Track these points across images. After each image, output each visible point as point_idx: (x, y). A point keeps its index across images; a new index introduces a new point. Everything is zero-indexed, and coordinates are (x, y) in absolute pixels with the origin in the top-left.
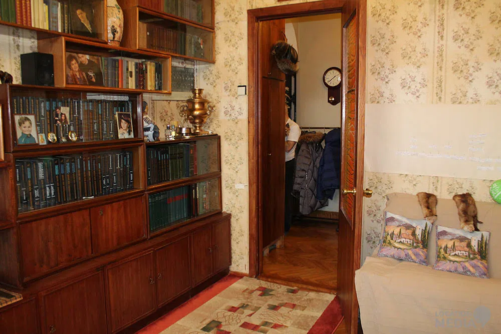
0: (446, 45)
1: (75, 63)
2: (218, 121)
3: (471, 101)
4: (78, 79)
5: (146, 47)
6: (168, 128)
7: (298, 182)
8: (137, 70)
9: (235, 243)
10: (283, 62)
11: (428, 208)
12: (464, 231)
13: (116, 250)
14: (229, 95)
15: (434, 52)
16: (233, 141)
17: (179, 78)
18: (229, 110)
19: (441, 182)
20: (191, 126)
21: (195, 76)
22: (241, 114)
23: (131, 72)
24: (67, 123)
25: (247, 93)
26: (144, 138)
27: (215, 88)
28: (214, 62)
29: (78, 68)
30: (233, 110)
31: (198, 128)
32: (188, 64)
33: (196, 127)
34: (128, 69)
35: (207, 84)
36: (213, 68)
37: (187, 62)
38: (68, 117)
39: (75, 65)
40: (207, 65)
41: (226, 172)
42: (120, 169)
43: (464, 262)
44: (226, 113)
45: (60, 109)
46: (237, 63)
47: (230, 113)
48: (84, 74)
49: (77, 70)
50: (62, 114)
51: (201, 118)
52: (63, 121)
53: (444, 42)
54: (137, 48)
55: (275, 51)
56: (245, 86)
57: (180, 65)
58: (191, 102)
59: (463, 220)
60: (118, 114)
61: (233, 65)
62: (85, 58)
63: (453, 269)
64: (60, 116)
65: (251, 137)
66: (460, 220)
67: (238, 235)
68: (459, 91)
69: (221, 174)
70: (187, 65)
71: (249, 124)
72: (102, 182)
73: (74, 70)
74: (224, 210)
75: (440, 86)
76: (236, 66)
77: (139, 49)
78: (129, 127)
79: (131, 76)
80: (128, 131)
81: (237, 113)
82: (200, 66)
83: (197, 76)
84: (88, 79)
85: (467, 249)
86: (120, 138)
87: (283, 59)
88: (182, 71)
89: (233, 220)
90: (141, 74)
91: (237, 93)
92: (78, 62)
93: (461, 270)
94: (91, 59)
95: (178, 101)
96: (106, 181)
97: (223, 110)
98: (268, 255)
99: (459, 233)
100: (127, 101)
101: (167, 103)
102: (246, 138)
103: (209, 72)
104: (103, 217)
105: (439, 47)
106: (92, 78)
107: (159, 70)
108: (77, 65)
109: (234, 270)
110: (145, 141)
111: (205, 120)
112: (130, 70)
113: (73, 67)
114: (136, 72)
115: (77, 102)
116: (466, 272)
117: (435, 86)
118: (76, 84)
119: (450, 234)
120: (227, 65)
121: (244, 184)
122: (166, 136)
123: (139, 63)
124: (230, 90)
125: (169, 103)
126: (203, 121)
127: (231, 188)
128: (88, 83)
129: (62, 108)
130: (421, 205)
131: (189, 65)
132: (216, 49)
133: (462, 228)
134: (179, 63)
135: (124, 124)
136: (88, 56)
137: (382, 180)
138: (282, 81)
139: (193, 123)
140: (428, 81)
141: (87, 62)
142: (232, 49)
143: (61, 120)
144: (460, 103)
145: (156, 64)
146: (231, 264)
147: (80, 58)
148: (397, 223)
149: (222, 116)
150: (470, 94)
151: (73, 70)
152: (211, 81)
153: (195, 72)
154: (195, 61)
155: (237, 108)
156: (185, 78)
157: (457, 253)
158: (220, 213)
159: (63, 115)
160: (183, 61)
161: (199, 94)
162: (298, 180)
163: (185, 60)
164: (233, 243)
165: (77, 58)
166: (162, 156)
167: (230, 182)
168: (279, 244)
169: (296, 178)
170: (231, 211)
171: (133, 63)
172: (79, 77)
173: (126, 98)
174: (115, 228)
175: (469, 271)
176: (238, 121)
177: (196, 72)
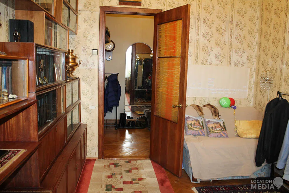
0: (200, 39)
2: (78, 69)
3: (209, 63)
9: (90, 141)
11: (200, 111)
12: (216, 120)
14: (86, 55)
15: (195, 41)
16: (88, 81)
18: (86, 63)
19: (197, 100)
22: (93, 66)
25: (98, 54)
28: (77, 34)
30: (89, 63)
41: (84, 99)
43: (220, 132)
44: (84, 65)
47: (86, 65)
53: (199, 37)
56: (97, 50)
59: (214, 115)
61: (89, 37)
63: (217, 136)
66: (213, 115)
67: (91, 136)
68: (205, 59)
69: (80, 101)
74: (82, 122)
75: (197, 56)
76: (91, 37)
81: (91, 65)
85: (220, 127)
93: (220, 136)
97: (82, 63)
99: (215, 121)
102: (96, 79)
103: (72, 40)
105: (197, 39)
109: (89, 157)
116: (221, 136)
117: (195, 56)
119: (212, 121)
121: (95, 106)
124: (87, 51)
127: (86, 109)
129: (41, 60)
130: (196, 110)
132: (78, 26)
133: (215, 119)
140: (192, 54)
142: (88, 27)
144: (205, 64)
149: (81, 67)
150: (209, 61)
152: (74, 45)
155: (91, 62)
157: (217, 129)
167: (86, 105)
170: (86, 123)
175: (223, 136)
176: (92, 70)
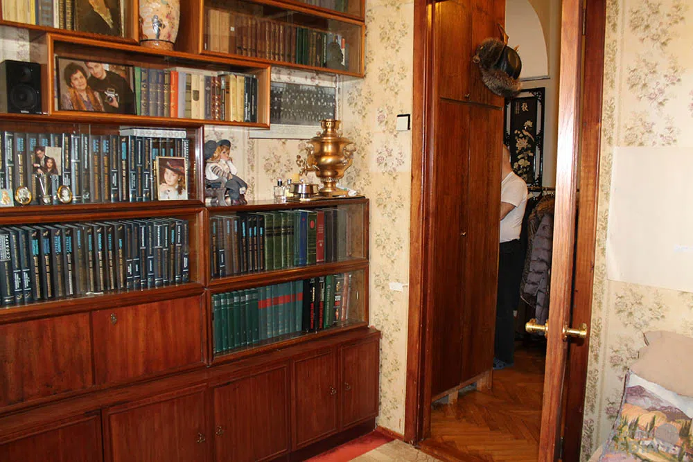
1: (81, 77)
2: (367, 174)
4: (85, 101)
5: (227, 52)
6: (280, 184)
7: (532, 280)
8: (208, 89)
9: (387, 380)
10: (493, 75)
13: (139, 382)
14: (384, 131)
16: (388, 209)
17: (305, 102)
18: (384, 156)
20: (317, 181)
21: (337, 99)
22: (401, 163)
23: (197, 92)
24: (57, 174)
25: (411, 127)
26: (204, 200)
27: (365, 119)
28: (363, 77)
29: (86, 85)
30: (391, 155)
31: (329, 185)
32: (324, 80)
33: (326, 183)
34: (189, 87)
35: (353, 113)
36: (361, 84)
37: (321, 76)
38: (58, 164)
39: (79, 80)
40: (354, 81)
41: (377, 260)
42: (161, 249)
44: (379, 161)
45: (43, 150)
46: (398, 77)
47: (385, 162)
48: (97, 94)
49: (84, 87)
50: (47, 158)
51: (335, 168)
52: (49, 170)
54: (200, 51)
55: (479, 56)
56: (409, 115)
57: (309, 82)
58: (319, 141)
60: (160, 159)
61: (391, 80)
62: (101, 70)
64: (43, 162)
65: (416, 204)
67: (391, 367)
69: (368, 262)
70: (320, 81)
71: (412, 180)
72: (125, 270)
73: (78, 87)
74: (372, 323)
76: (396, 81)
77: (202, 54)
78: (180, 182)
79: (197, 99)
80: (177, 187)
81: (396, 161)
82: (345, 83)
83: (339, 100)
84: (104, 103)
86: (160, 199)
87: (492, 70)
88: (309, 92)
89: (384, 343)
90: (217, 95)
91: (395, 127)
92: (86, 76)
94: (114, 71)
95: (301, 140)
96: (133, 269)
97: (376, 156)
98: (454, 403)
100: (180, 140)
101: (281, 143)
102: (407, 204)
103: (356, 94)
104: (118, 327)
106: (112, 101)
107: (252, 89)
108: (84, 80)
109: (383, 425)
110: (207, 205)
111: (340, 172)
112: (193, 88)
113: (76, 83)
114: (207, 92)
115: (78, 139)
118: (80, 110)
120: (382, 80)
121: (402, 283)
122: (275, 197)
123: (214, 78)
124: (387, 122)
125: (284, 143)
126: (337, 173)
127: (383, 287)
128: (103, 109)
129: (47, 148)
131: (326, 82)
132: (367, 54)
134: (306, 78)
135: (170, 176)
136: (107, 65)
137: (643, 301)
138: (496, 108)
139: (322, 176)
141: (105, 75)
142: (390, 51)
143: (45, 169)
145: (247, 79)
146: (377, 415)
147: (91, 68)
148: (649, 403)
149: (373, 167)
151: (74, 88)
152: (359, 108)
153: (337, 93)
154: (337, 75)
155: (395, 154)
156: (316, 103)
158: (365, 328)
159: (50, 161)
160: (315, 74)
161: (333, 128)
162: (533, 277)
163: (317, 74)
164: (383, 380)
165: (85, 68)
166: (250, 230)
167: (382, 277)
168: (482, 382)
169: (530, 274)
170: (383, 327)
171: (202, 77)
172: (86, 99)
173: (181, 134)
174: (142, 345)
176: (397, 176)
177: (339, 93)
